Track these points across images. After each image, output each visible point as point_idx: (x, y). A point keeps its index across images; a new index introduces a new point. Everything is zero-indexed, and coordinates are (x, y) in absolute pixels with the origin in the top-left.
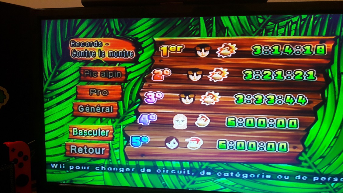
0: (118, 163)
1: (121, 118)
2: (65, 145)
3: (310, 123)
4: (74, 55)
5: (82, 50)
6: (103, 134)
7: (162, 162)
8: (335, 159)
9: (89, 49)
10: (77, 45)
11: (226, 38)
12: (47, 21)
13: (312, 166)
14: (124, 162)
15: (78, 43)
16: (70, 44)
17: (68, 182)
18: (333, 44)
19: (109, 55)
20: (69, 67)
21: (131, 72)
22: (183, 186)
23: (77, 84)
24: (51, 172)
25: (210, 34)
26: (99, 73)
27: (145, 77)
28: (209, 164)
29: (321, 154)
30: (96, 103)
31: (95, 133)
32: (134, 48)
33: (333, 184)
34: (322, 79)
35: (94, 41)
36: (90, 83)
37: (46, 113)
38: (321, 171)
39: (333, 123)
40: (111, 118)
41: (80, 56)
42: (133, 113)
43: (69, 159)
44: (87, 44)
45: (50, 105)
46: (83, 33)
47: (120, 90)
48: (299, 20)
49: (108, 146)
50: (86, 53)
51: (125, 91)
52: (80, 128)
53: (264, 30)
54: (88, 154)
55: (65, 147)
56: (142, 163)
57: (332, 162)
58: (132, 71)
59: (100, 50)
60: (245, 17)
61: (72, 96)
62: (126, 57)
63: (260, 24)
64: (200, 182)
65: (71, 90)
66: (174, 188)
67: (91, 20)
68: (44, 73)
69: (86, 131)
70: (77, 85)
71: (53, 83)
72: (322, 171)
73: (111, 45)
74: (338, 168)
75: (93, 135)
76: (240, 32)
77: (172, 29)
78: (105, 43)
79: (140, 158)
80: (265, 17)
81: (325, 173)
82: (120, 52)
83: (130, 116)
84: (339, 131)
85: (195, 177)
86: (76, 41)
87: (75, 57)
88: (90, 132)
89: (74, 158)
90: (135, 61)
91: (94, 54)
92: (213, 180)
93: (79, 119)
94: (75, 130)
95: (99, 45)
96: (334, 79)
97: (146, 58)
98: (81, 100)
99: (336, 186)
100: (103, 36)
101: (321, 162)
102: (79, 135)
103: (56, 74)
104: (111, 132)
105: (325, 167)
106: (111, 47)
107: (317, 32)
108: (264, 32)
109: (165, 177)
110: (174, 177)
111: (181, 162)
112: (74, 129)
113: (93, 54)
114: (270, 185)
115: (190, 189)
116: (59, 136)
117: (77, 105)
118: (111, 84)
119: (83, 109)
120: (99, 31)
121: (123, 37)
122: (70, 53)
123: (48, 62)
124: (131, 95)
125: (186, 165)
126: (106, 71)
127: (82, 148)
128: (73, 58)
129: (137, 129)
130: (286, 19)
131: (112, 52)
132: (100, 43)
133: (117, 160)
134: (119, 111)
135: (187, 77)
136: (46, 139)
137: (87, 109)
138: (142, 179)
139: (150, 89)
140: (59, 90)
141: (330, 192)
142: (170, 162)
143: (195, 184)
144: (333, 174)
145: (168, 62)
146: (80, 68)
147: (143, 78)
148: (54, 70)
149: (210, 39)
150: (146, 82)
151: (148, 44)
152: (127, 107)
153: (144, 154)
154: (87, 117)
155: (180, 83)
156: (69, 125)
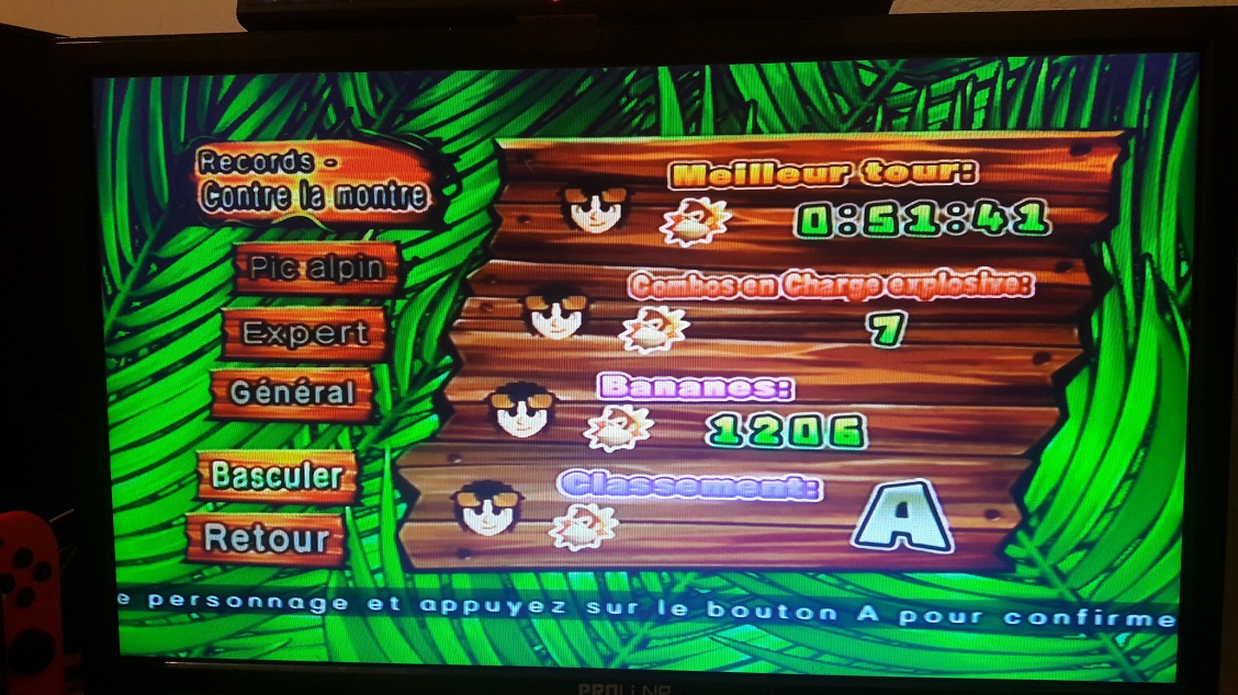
0: (375, 582)
1: (384, 422)
2: (186, 523)
3: (1044, 427)
4: (211, 202)
5: (240, 183)
6: (321, 481)
7: (532, 574)
8: (1128, 552)
9: (264, 179)
10: (223, 168)
11: (749, 138)
12: (113, 80)
13: (1052, 576)
14: (397, 579)
15: (226, 161)
16: (197, 164)
17: (196, 654)
18: (1114, 157)
19: (339, 202)
20: (195, 247)
21: (417, 261)
22: (609, 658)
23: (225, 305)
24: (136, 620)
25: (694, 125)
26: (303, 264)
27: (469, 276)
28: (696, 578)
29: (1082, 536)
30: (292, 373)
31: (292, 480)
32: (427, 175)
33: (1121, 638)
34: (1082, 278)
35: (282, 153)
36: (270, 300)
37: (115, 411)
38: (1081, 592)
39: (1118, 429)
40: (350, 424)
41: (235, 206)
42: (427, 405)
43: (200, 572)
44: (260, 161)
45: (128, 382)
46: (244, 124)
47: (378, 325)
48: (1001, 74)
49: (339, 521)
50: (256, 196)
51: (396, 329)
52: (236, 462)
53: (880, 110)
54: (269, 553)
55: (186, 529)
56: (462, 582)
57: (1118, 562)
58: (421, 257)
59: (304, 182)
60: (814, 66)
61: (207, 349)
62: (399, 206)
63: (864, 91)
64: (668, 641)
65: (202, 327)
66: (575, 664)
67: (275, 76)
68: (104, 269)
69: (260, 470)
70: (224, 309)
71: (138, 304)
72: (1085, 593)
73: (343, 164)
74: (1141, 582)
75: (283, 485)
76: (797, 120)
77: (561, 107)
78: (323, 160)
79: (453, 563)
80: (883, 64)
81: (1094, 599)
82: (377, 189)
83: (417, 418)
84: (1142, 453)
85: (648, 624)
86: (219, 154)
87: (216, 208)
88: (274, 475)
89: (217, 569)
90: (434, 222)
91: (285, 197)
92: (711, 634)
93: (233, 430)
94: (220, 469)
95: (303, 167)
96: (1121, 277)
97: (471, 212)
98: (236, 363)
99: (1131, 646)
100: (316, 135)
101: (1080, 562)
102: (236, 485)
103: (149, 268)
104: (348, 472)
105: (1095, 578)
106: (341, 173)
107: (1061, 117)
108: (879, 117)
109: (545, 627)
110: (575, 627)
111: (599, 572)
112: (216, 465)
113: (280, 197)
114: (910, 646)
115: (631, 667)
116: (162, 490)
117: (224, 380)
118: (348, 304)
119: (247, 393)
120: (300, 115)
121: (385, 136)
122: (197, 197)
123: (120, 228)
124: (419, 340)
125: (618, 582)
126: (328, 256)
127: (244, 530)
128: (207, 212)
129: (444, 461)
130: (957, 70)
131: (348, 189)
132: (306, 159)
133: (373, 573)
134: (378, 398)
135: (620, 276)
136: (116, 503)
137: (262, 393)
138: (461, 637)
139: (486, 318)
140: (161, 326)
141: (1114, 665)
142: (561, 575)
143: (653, 648)
144: (1125, 604)
145: (550, 223)
146: (234, 247)
147: (463, 282)
148: (141, 256)
149: (696, 143)
150: (473, 295)
151: (481, 159)
152: (405, 384)
153: (467, 548)
154: (264, 421)
155: (593, 295)
156: (199, 451)
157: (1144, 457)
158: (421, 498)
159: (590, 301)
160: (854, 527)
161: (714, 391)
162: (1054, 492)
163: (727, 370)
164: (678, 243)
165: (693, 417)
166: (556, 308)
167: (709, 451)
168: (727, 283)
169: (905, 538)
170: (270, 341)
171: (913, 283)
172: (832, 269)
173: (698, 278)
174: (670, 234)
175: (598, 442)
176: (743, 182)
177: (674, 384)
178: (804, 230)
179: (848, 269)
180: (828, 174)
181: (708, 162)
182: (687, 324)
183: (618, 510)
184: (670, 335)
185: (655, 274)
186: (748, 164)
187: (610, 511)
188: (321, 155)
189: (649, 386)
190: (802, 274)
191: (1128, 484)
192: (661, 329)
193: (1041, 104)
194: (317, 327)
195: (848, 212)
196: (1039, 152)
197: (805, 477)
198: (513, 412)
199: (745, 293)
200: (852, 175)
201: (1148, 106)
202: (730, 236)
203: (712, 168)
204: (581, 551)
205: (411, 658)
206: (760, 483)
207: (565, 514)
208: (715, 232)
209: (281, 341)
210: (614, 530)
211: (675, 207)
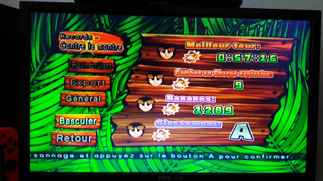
0: (104, 150)
1: (109, 107)
2: (51, 134)
3: (275, 110)
4: (63, 47)
5: (72, 42)
6: (91, 123)
7: (147, 147)
8: (294, 140)
9: (78, 41)
10: (67, 38)
11: (206, 36)
12: (37, 14)
13: (277, 147)
14: (111, 149)
15: (68, 36)
16: (59, 37)
17: (52, 171)
18: (292, 45)
19: (99, 48)
20: (58, 59)
21: (119, 65)
22: (167, 170)
23: (66, 75)
24: (35, 162)
25: (192, 32)
27: (133, 69)
28: (190, 148)
29: (284, 136)
30: (84, 93)
31: (82, 122)
32: (123, 42)
33: (293, 162)
35: (84, 35)
36: (78, 74)
37: (32, 103)
39: (293, 110)
40: (99, 107)
41: (70, 48)
42: (121, 102)
43: (55, 148)
44: (77, 37)
45: (37, 95)
46: (73, 27)
47: (108, 81)
48: (266, 24)
49: (95, 134)
50: (76, 46)
51: (113, 82)
52: (67, 117)
53: (238, 31)
54: (75, 142)
55: (51, 136)
56: (128, 150)
58: (120, 63)
59: (89, 43)
60: (222, 19)
61: (60, 87)
62: (115, 50)
63: (234, 26)
64: (183, 164)
65: (59, 80)
66: (158, 171)
67: (82, 15)
68: (31, 64)
69: (74, 120)
72: (285, 151)
73: (100, 38)
74: (298, 147)
75: (80, 124)
76: (218, 32)
77: (158, 26)
78: (95, 37)
80: (239, 20)
81: (287, 152)
82: (109, 46)
83: (118, 106)
84: (298, 116)
85: (177, 160)
86: (66, 34)
87: (64, 49)
88: (77, 121)
89: (60, 147)
90: (124, 55)
91: (84, 46)
92: (193, 163)
93: (66, 108)
94: (62, 119)
95: (89, 39)
96: (293, 73)
97: (134, 52)
98: (69, 91)
99: (295, 163)
100: (93, 31)
101: (283, 143)
102: (66, 123)
103: (44, 64)
104: (98, 120)
105: (287, 147)
106: (99, 41)
107: (280, 34)
108: (237, 33)
109: (150, 161)
110: (158, 161)
111: (165, 146)
112: (61, 118)
113: (82, 46)
114: (243, 165)
115: (172, 172)
116: (45, 125)
117: (65, 95)
118: (100, 75)
119: (71, 99)
120: (89, 25)
121: (112, 32)
122: (59, 45)
123: (37, 54)
124: (119, 85)
125: (170, 149)
127: (69, 137)
128: (62, 49)
129: (125, 118)
130: (256, 22)
131: (101, 45)
132: (90, 37)
134: (107, 100)
135: (172, 70)
136: (31, 128)
137: (75, 99)
138: (128, 164)
139: (137, 80)
140: (47, 80)
141: (291, 168)
142: (154, 147)
143: (178, 166)
144: (293, 153)
145: (155, 56)
146: (69, 59)
147: (131, 70)
148: (42, 61)
149: (193, 37)
150: (134, 74)
151: (136, 39)
152: (115, 97)
153: (130, 141)
154: (75, 106)
155: (165, 75)
156: (56, 114)
157: (298, 117)
158: (118, 127)
159: (164, 76)
160: (230, 134)
161: (195, 100)
162: (278, 126)
163: (199, 94)
164: (187, 62)
165: (190, 106)
166: (156, 78)
167: (194, 115)
168: (199, 72)
169: (242, 137)
170: (78, 85)
171: (245, 73)
172: (225, 69)
173: (192, 71)
174: (185, 60)
175: (166, 113)
176: (204, 47)
177: (185, 98)
178: (219, 60)
179: (229, 70)
180: (225, 46)
181: (195, 42)
182: (189, 83)
183: (170, 130)
184: (185, 85)
185: (181, 70)
186: (205, 43)
187: (168, 131)
188: (94, 36)
189: (179, 98)
190: (218, 71)
191: (295, 123)
192: (182, 84)
193: (275, 31)
194: (91, 81)
195: (229, 55)
196: (275, 43)
197: (218, 122)
198: (143, 105)
199: (204, 75)
200: (231, 46)
201: (299, 33)
202: (201, 60)
203: (196, 43)
204: (160, 141)
205: (114, 171)
206: (206, 123)
207: (156, 131)
208: (197, 59)
209: (81, 85)
210: (169, 135)
211: (187, 53)
